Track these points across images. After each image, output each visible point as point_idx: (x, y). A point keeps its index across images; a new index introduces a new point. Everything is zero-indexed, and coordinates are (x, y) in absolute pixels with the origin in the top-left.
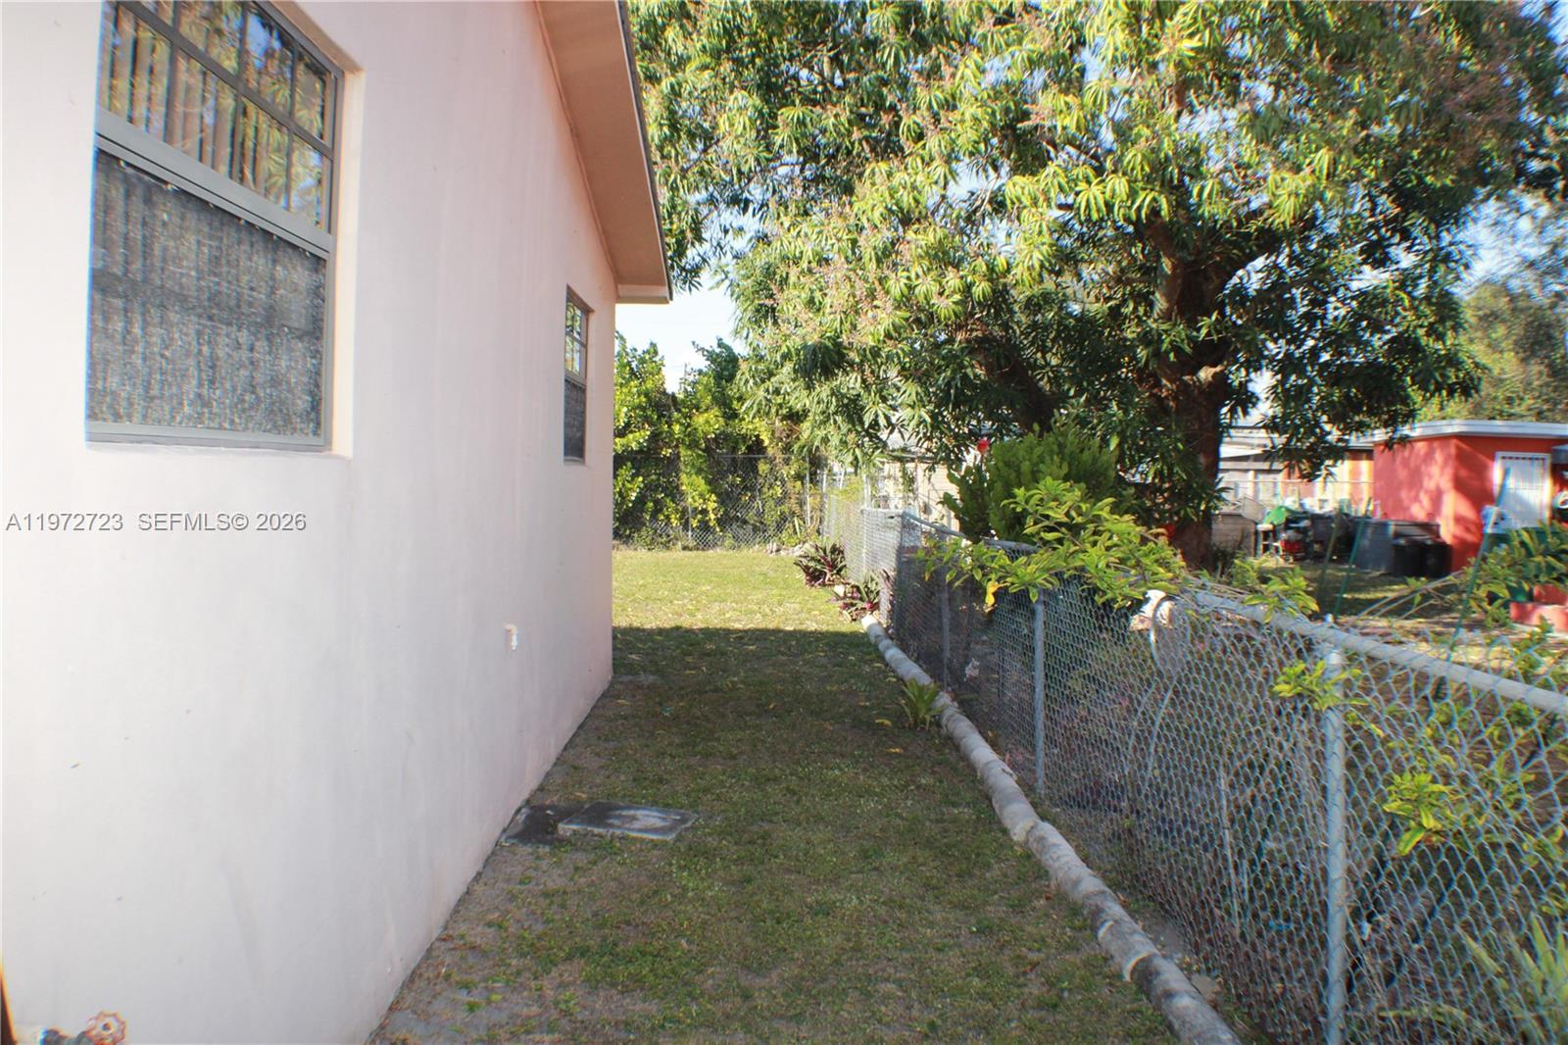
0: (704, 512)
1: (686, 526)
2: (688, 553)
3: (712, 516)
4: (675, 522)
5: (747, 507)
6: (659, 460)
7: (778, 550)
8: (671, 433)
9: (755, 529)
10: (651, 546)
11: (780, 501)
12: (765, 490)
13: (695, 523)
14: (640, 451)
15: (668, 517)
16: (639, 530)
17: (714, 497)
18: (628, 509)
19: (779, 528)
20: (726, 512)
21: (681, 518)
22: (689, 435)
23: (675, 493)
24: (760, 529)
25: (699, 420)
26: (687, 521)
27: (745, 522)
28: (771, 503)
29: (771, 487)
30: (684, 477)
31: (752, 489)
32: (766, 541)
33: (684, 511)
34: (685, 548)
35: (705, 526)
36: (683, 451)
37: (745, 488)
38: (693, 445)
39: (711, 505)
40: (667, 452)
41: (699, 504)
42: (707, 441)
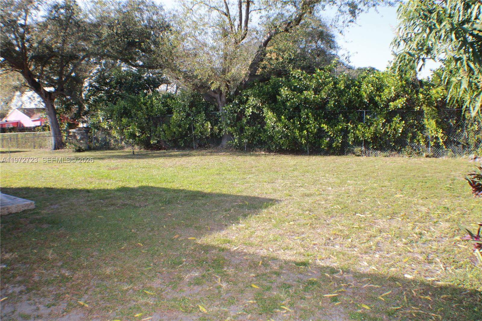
0: (437, 138)
1: (428, 145)
2: (428, 159)
3: (441, 140)
4: (422, 144)
5: (459, 136)
6: (414, 112)
7: (475, 158)
8: (418, 99)
9: (464, 147)
10: (410, 155)
11: (477, 132)
12: (469, 126)
13: (432, 144)
14: (402, 108)
15: (418, 141)
16: (405, 147)
17: (441, 131)
18: (399, 137)
19: (477, 146)
20: (448, 138)
21: (425, 141)
22: (427, 99)
23: (422, 128)
24: (466, 146)
25: (433, 91)
26: (428, 143)
27: (459, 143)
28: (472, 134)
29: (472, 125)
30: (425, 120)
31: (462, 126)
32: (470, 153)
33: (427, 138)
34: (427, 156)
35: (437, 146)
36: (424, 108)
37: (459, 126)
38: (430, 104)
39: (440, 135)
40: (417, 108)
41: (434, 134)
42: (437, 102)
